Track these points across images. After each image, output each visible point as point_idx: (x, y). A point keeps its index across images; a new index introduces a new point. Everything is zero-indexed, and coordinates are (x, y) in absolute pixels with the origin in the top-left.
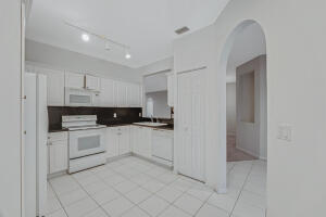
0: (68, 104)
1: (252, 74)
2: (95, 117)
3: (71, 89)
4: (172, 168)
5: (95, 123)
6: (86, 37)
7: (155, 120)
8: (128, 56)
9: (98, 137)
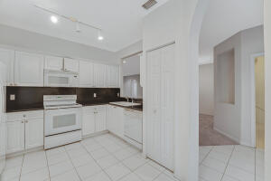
0: (47, 85)
1: (232, 53)
2: (75, 97)
3: (51, 71)
4: (141, 151)
5: (75, 102)
6: (54, 19)
7: (130, 100)
8: (101, 38)
9: (74, 115)
